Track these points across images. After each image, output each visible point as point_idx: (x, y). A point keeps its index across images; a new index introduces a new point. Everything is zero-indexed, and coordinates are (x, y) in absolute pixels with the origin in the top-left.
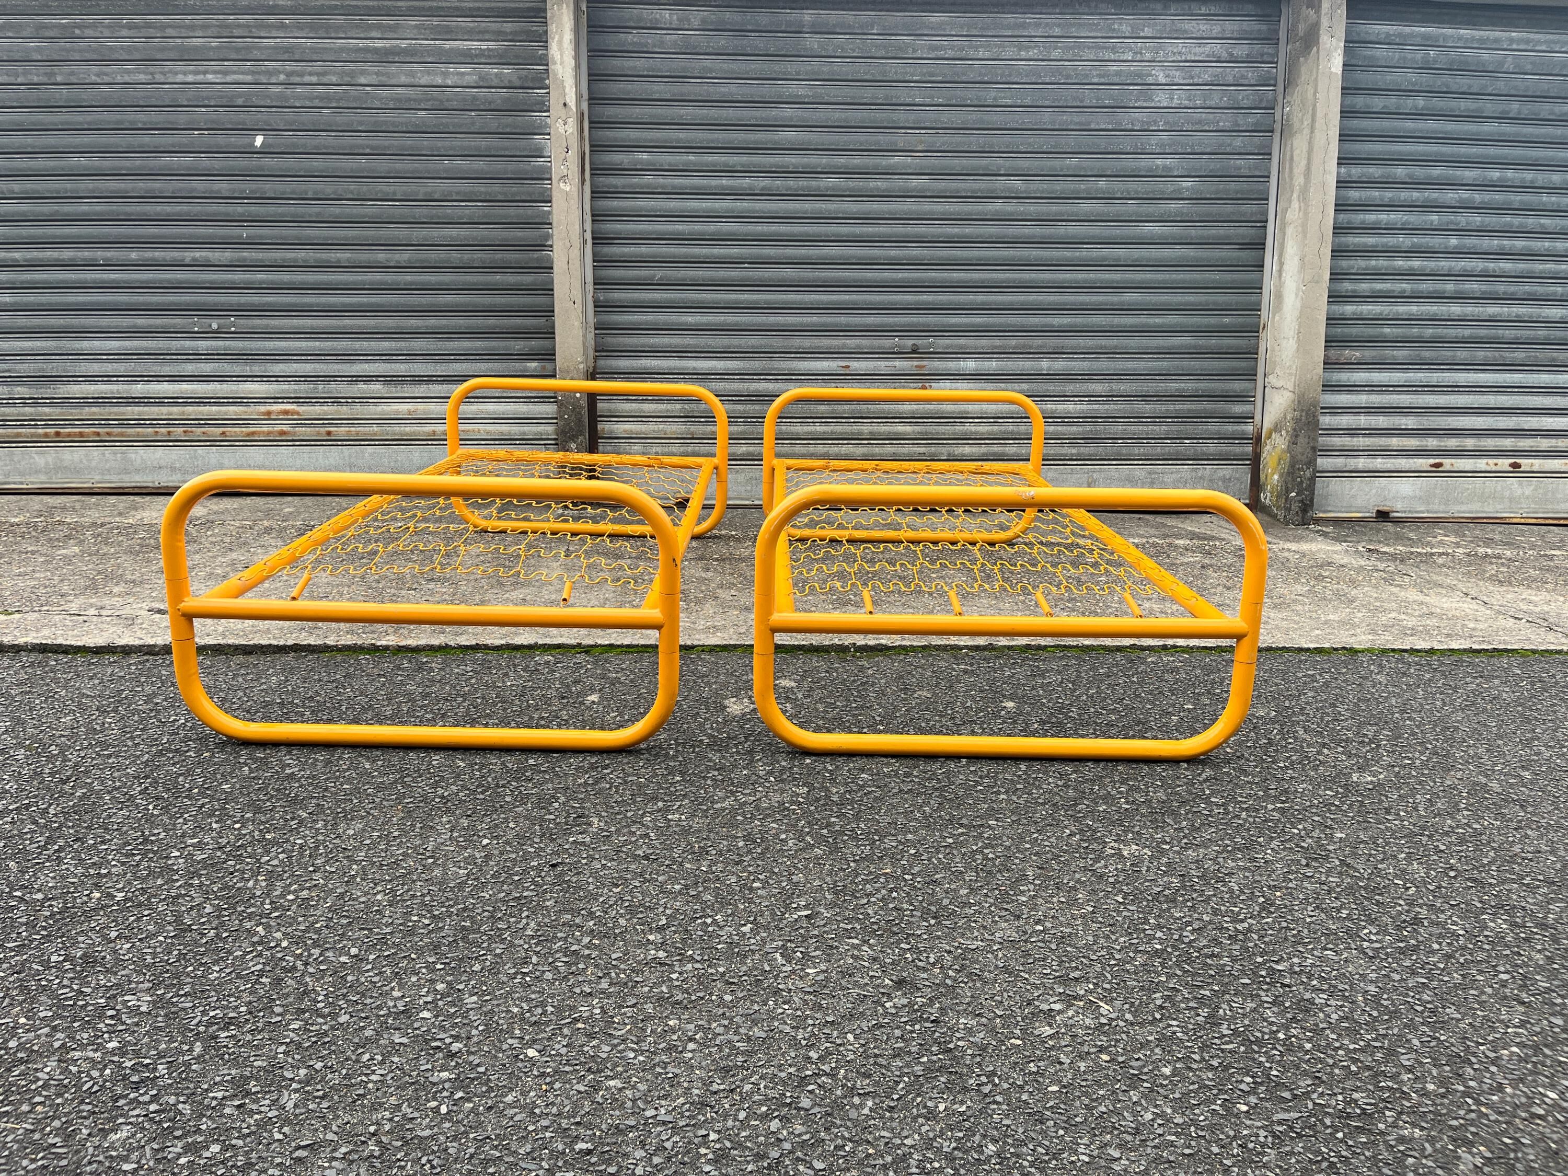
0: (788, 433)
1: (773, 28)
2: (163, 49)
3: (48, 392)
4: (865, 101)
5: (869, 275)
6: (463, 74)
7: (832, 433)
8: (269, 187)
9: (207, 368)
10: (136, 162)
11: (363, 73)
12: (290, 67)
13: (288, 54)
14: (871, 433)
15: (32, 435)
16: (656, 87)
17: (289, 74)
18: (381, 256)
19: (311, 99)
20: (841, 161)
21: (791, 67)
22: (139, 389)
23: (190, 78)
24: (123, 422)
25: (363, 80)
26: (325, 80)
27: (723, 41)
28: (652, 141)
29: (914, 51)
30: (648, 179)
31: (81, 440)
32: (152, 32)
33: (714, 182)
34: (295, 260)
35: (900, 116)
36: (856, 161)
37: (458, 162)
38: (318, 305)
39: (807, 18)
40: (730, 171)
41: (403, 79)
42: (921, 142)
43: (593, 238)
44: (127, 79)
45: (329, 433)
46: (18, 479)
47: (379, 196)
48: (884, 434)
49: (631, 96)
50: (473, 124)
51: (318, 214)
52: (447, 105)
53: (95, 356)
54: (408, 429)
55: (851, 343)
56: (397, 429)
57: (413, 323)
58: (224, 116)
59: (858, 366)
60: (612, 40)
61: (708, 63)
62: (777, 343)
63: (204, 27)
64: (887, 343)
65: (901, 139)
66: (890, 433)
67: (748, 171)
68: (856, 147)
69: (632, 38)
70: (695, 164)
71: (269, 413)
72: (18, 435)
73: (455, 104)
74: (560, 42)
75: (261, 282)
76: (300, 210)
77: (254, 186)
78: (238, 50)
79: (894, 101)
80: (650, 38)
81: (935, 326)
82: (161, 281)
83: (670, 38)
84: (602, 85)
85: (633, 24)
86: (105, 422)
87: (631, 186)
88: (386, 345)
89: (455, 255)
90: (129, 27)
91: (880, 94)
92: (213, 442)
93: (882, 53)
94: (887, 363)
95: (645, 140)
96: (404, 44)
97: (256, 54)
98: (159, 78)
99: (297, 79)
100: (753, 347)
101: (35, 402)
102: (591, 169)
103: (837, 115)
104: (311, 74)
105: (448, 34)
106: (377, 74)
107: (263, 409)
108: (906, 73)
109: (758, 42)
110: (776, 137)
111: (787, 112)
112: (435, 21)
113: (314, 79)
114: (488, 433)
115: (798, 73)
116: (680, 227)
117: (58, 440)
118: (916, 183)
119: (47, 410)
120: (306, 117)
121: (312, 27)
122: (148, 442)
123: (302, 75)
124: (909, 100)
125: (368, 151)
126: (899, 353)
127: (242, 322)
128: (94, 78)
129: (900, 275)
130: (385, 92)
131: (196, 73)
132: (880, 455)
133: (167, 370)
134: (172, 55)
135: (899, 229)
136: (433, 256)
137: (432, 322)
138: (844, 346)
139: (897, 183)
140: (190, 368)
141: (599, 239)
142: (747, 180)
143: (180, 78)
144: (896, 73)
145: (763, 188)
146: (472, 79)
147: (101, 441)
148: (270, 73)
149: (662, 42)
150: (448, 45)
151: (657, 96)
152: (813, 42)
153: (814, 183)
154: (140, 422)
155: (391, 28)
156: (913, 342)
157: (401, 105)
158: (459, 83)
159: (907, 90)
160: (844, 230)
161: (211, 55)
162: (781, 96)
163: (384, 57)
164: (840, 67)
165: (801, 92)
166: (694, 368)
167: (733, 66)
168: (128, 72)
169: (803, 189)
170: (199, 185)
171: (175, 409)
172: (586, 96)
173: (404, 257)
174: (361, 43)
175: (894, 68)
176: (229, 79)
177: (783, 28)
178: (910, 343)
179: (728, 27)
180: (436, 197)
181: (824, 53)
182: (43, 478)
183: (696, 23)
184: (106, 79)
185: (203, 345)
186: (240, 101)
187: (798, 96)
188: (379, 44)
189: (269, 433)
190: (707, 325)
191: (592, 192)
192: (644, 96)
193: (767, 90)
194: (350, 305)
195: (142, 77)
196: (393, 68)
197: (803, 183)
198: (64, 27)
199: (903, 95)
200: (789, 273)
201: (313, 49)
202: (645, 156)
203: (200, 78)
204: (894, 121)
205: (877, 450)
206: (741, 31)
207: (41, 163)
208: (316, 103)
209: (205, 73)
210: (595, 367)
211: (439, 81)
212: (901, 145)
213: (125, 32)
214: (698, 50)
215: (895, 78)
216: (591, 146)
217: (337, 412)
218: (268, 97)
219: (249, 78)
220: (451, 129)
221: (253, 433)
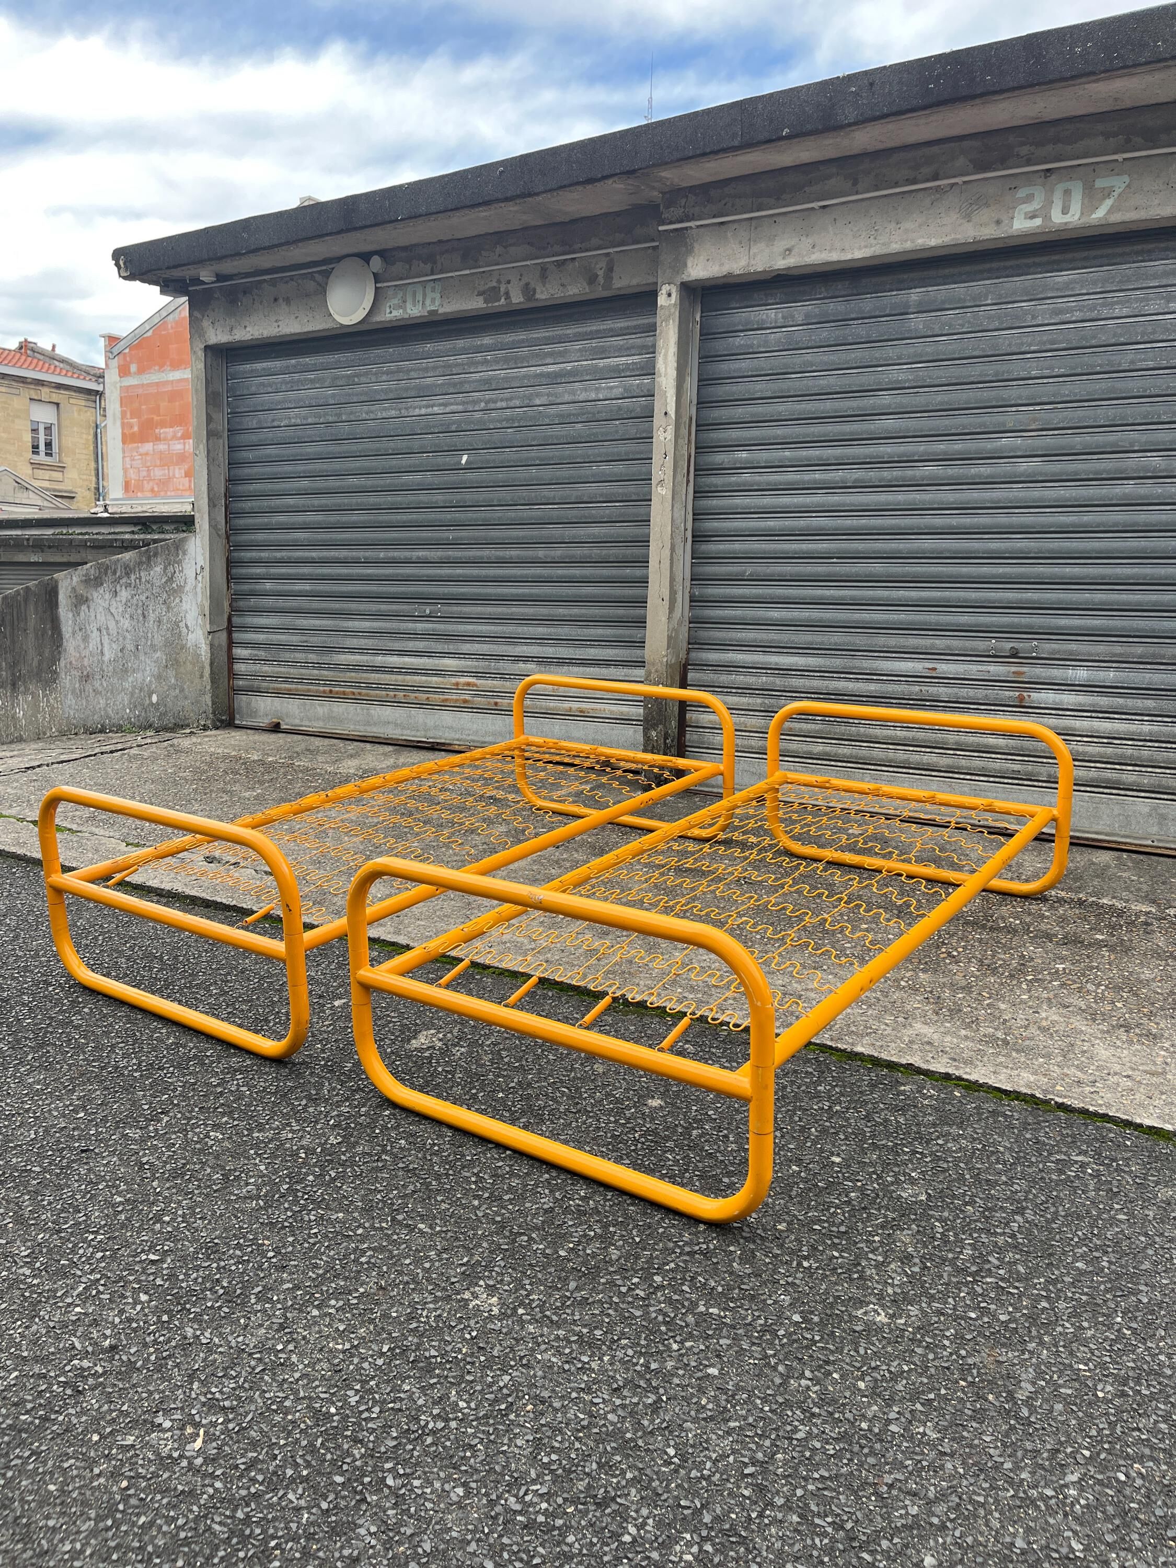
0: (867, 736)
1: (877, 313)
2: (407, 389)
3: (326, 659)
4: (972, 379)
5: (965, 570)
6: (611, 388)
7: (913, 739)
8: (468, 496)
9: (420, 645)
10: (388, 480)
11: (538, 395)
12: (489, 395)
13: (488, 385)
14: (957, 743)
15: (317, 691)
16: (758, 387)
17: (487, 402)
18: (541, 553)
19: (500, 421)
20: (941, 447)
21: (890, 352)
22: (379, 660)
23: (423, 411)
24: (369, 686)
25: (538, 402)
26: (512, 404)
27: (825, 333)
28: (750, 439)
29: (1034, 317)
30: (746, 477)
31: (343, 697)
32: (401, 376)
33: (807, 477)
34: (482, 557)
35: (1013, 393)
36: (958, 447)
37: (604, 467)
38: (495, 595)
39: (914, 297)
40: (824, 464)
41: (567, 398)
42: (1035, 420)
43: (693, 536)
44: (384, 415)
45: (496, 704)
46: (307, 723)
47: (544, 501)
48: (972, 745)
49: (736, 397)
50: (617, 432)
51: (499, 518)
52: (598, 417)
53: (355, 633)
54: (552, 705)
55: (940, 643)
56: (543, 704)
57: (562, 611)
58: (444, 440)
59: (944, 668)
60: (720, 346)
61: (809, 357)
62: (860, 640)
63: (435, 368)
64: (980, 645)
65: (1010, 419)
66: (978, 745)
67: (840, 463)
68: (959, 431)
69: (739, 341)
70: (790, 460)
71: (457, 684)
72: (309, 690)
73: (603, 415)
74: (666, 355)
75: (459, 576)
76: (488, 515)
77: (459, 497)
78: (455, 385)
79: (1006, 376)
80: (754, 339)
81: (1040, 627)
82: (397, 575)
83: (774, 337)
84: (711, 389)
85: (740, 328)
86: (357, 684)
87: (730, 484)
88: (541, 631)
89: (596, 551)
90: (387, 373)
91: (989, 370)
92: (421, 705)
93: (996, 324)
94: (980, 668)
95: (745, 439)
96: (569, 366)
97: (467, 387)
98: (404, 413)
99: (492, 406)
100: (836, 644)
101: (319, 666)
102: (695, 470)
103: (939, 398)
104: (502, 400)
105: (603, 353)
106: (548, 395)
107: (454, 680)
108: (1022, 344)
109: (859, 330)
110: (872, 427)
111: (885, 400)
112: (594, 343)
113: (504, 404)
114: (611, 712)
115: (899, 358)
116: (771, 523)
117: (330, 696)
118: (1025, 466)
119: (325, 673)
120: (497, 436)
121: (506, 360)
122: (382, 702)
123: (495, 402)
124: (1023, 374)
125: (538, 462)
126: (994, 657)
127: (445, 608)
128: (364, 416)
129: (1001, 570)
130: (553, 410)
131: (427, 407)
132: (967, 768)
133: (397, 645)
134: (413, 394)
135: (1002, 520)
136: (578, 552)
137: (575, 611)
138: (932, 646)
139: (1003, 468)
140: (411, 645)
141: (698, 537)
142: (840, 473)
143: (417, 412)
144: (1010, 345)
145: (856, 481)
146: (618, 392)
147: (356, 699)
148: (475, 402)
149: (766, 341)
150: (602, 363)
151: (758, 395)
152: (917, 322)
153: (909, 473)
154: (379, 686)
155: (561, 354)
156: (1012, 645)
157: (565, 420)
158: (609, 396)
159: (1022, 363)
160: (938, 522)
161: (437, 391)
162: (880, 383)
163: (554, 379)
164: (946, 345)
165: (902, 377)
166: (777, 664)
167: (833, 357)
168: (385, 409)
169: (896, 479)
170: (423, 497)
171: (400, 677)
172: (695, 402)
173: (558, 552)
174: (539, 370)
175: (1006, 339)
176: (448, 410)
177: (887, 312)
178: (1008, 645)
179: (832, 318)
180: (585, 499)
181: (930, 333)
182: (321, 724)
183: (800, 319)
184: (372, 416)
185: (420, 627)
186: (453, 428)
187: (898, 381)
188: (551, 369)
189: (457, 701)
190: (791, 620)
191: (695, 492)
192: (747, 396)
193: (866, 379)
194: (517, 595)
195: (393, 413)
196: (560, 389)
197: (897, 473)
198: (348, 377)
199: (1016, 368)
200: (878, 568)
201: (505, 379)
202: (744, 455)
203: (429, 410)
204: (1003, 399)
205: (963, 762)
206: (845, 320)
207: (333, 483)
208: (505, 424)
209: (432, 406)
210: (687, 659)
211: (593, 396)
212: (1010, 426)
213: (384, 378)
214: (800, 345)
215: (1009, 351)
216: (696, 448)
217: (503, 686)
218: (473, 422)
219: (460, 408)
220: (600, 438)
221: (446, 700)
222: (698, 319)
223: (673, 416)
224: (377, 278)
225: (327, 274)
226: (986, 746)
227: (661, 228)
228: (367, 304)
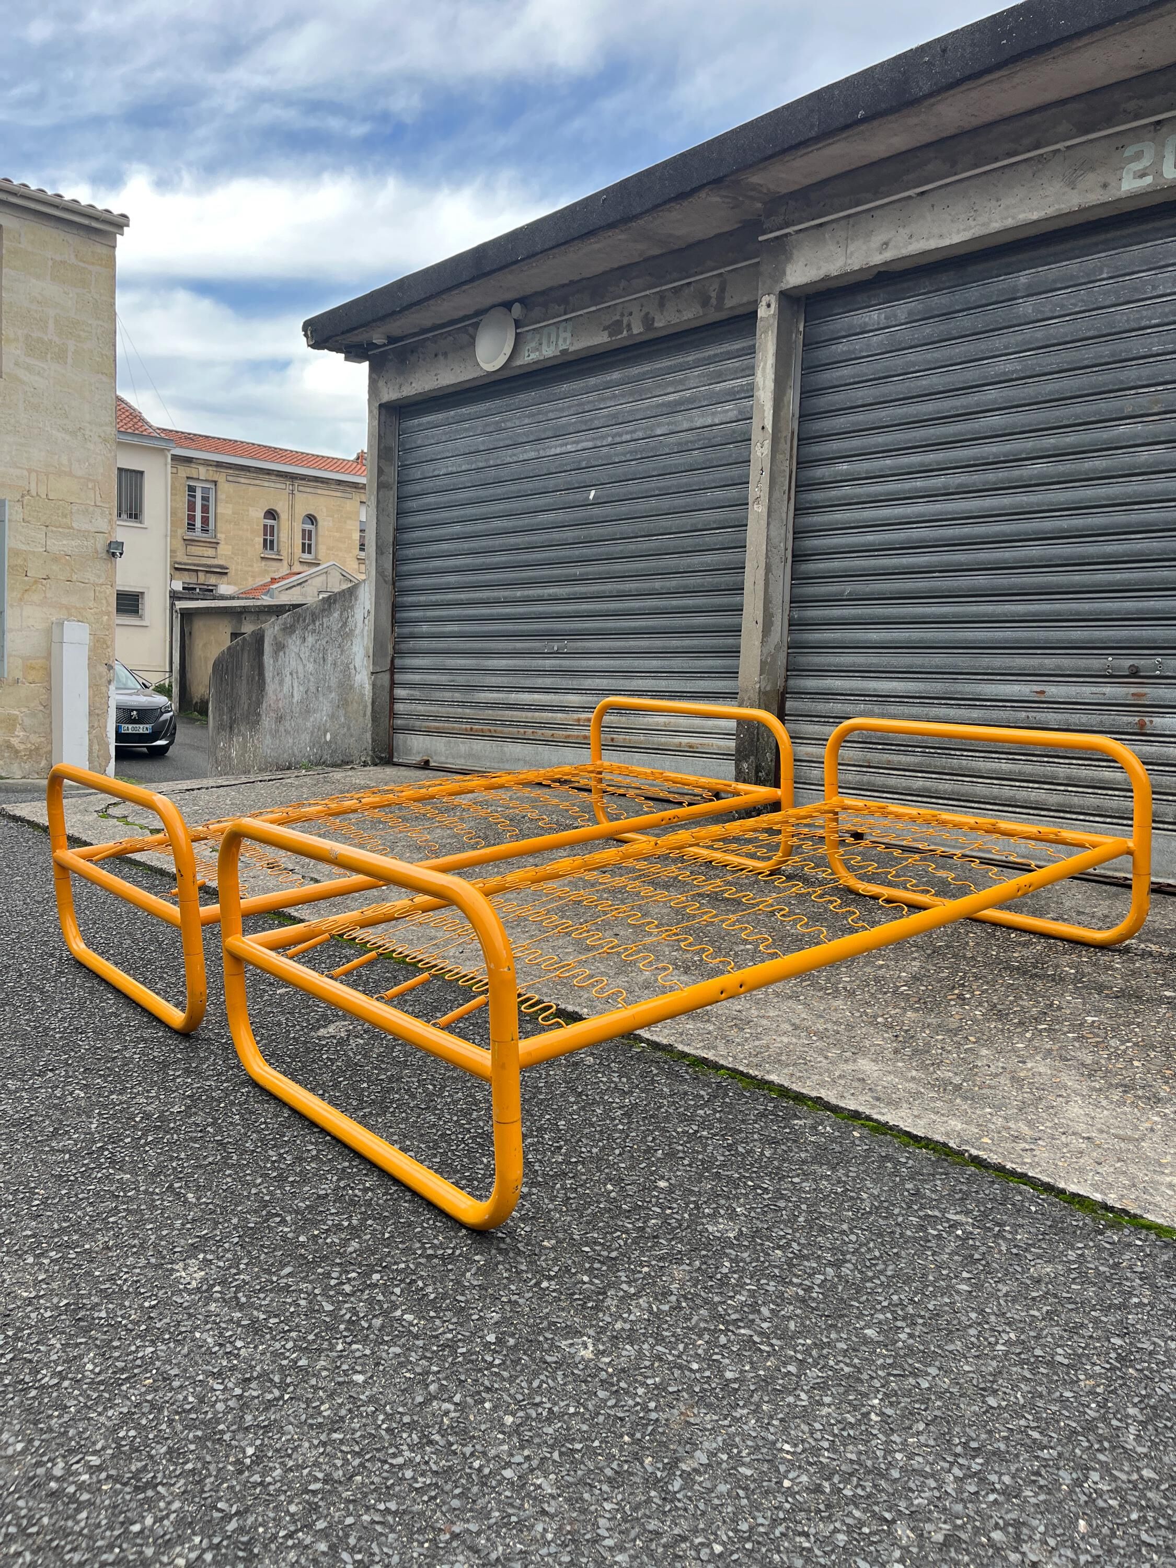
0: (969, 770)
1: (984, 302)
2: (545, 430)
3: (469, 697)
4: (1086, 363)
5: (1077, 578)
6: (728, 411)
7: (1020, 773)
8: (595, 531)
9: (548, 682)
10: (526, 521)
11: (659, 425)
12: (615, 430)
13: (617, 421)
14: (1068, 778)
15: (460, 729)
16: (860, 393)
17: (613, 436)
18: (657, 585)
19: (624, 454)
20: (1050, 442)
21: (997, 343)
22: (513, 697)
23: (558, 451)
24: (503, 723)
25: (659, 432)
26: (635, 436)
27: (928, 330)
28: (852, 449)
29: (1154, 288)
30: (847, 490)
31: (482, 735)
32: (541, 418)
33: (908, 485)
34: (604, 592)
35: (1131, 374)
36: (1070, 439)
37: (719, 493)
38: (615, 629)
39: (1023, 280)
40: (926, 471)
41: (686, 425)
42: (1157, 402)
43: (793, 556)
44: (526, 457)
45: (612, 740)
46: (450, 760)
47: (661, 531)
48: (1085, 780)
49: (838, 407)
50: (730, 456)
51: (621, 551)
52: (714, 442)
53: (494, 671)
54: (663, 740)
55: (1050, 663)
56: (656, 739)
57: (675, 643)
58: (575, 478)
59: (1054, 691)
60: (823, 354)
61: (912, 357)
62: (962, 661)
63: (569, 407)
64: (1096, 663)
65: (1128, 404)
66: (1093, 779)
67: (942, 469)
68: (1071, 422)
69: (841, 348)
70: (890, 468)
71: (579, 720)
72: (453, 728)
73: (718, 440)
74: (764, 369)
75: (585, 611)
76: (612, 549)
77: (585, 532)
78: (586, 422)
79: (1124, 356)
80: (856, 345)
81: (1165, 641)
82: (531, 613)
83: (876, 340)
84: (814, 401)
85: (844, 333)
86: (493, 721)
87: (830, 499)
88: (654, 664)
89: (709, 579)
90: (528, 416)
91: (1104, 350)
92: (546, 742)
93: (1113, 299)
94: (1094, 689)
95: (846, 450)
96: (687, 394)
97: (597, 423)
98: (542, 453)
99: (618, 439)
100: (937, 667)
101: (463, 704)
102: (797, 486)
103: (1050, 387)
104: (627, 433)
105: (720, 377)
106: (668, 424)
107: (576, 716)
108: (1142, 318)
109: (965, 322)
110: (976, 425)
111: (992, 395)
112: (712, 368)
113: (628, 437)
114: (719, 747)
115: (1006, 348)
116: (870, 538)
117: (471, 734)
118: (1145, 456)
119: (468, 711)
120: (621, 470)
121: (631, 393)
122: (514, 739)
123: (620, 435)
124: (1143, 351)
125: (657, 492)
126: (1111, 677)
127: (571, 644)
128: (509, 460)
129: (1118, 576)
130: (672, 439)
131: (561, 445)
132: (1080, 806)
133: (528, 682)
134: (549, 434)
135: (1120, 518)
136: (693, 581)
137: (687, 642)
138: (1041, 666)
139: (1123, 459)
140: (540, 682)
141: (798, 557)
142: (943, 479)
143: (553, 452)
144: (1128, 321)
145: (959, 486)
146: (733, 415)
147: (492, 737)
148: (603, 437)
149: (868, 345)
150: (718, 387)
151: (860, 402)
152: (1026, 307)
153: (1016, 473)
154: (512, 723)
155: (681, 382)
156: (1131, 662)
157: (683, 449)
158: (725, 420)
159: (1142, 340)
160: (1048, 525)
161: (571, 430)
162: (986, 378)
163: (673, 409)
164: (1059, 329)
165: (1009, 368)
166: (875, 690)
167: (937, 355)
168: (525, 451)
169: (1002, 482)
170: (556, 536)
171: (530, 714)
172: (797, 415)
173: (672, 583)
174: (660, 400)
175: (1124, 316)
176: (580, 447)
177: (994, 299)
178: (1127, 663)
179: (936, 313)
180: (700, 527)
181: (1040, 317)
182: (462, 761)
183: (902, 317)
184: (515, 459)
185: (548, 663)
186: (584, 464)
187: (1005, 373)
188: (671, 398)
189: (578, 737)
190: (891, 642)
191: (796, 510)
192: (849, 404)
193: (971, 375)
194: (635, 628)
195: (533, 454)
196: (679, 417)
197: (1002, 474)
198: (497, 422)
199: (1137, 346)
200: (981, 581)
201: (631, 412)
202: (845, 467)
203: (564, 449)
204: (1122, 382)
205: (1076, 800)
206: (948, 314)
207: (480, 527)
208: (629, 457)
209: (566, 444)
210: (785, 687)
211: (709, 421)
212: (1128, 410)
213: (527, 421)
214: (903, 345)
215: (1127, 327)
216: (798, 463)
217: (619, 722)
218: (600, 458)
219: (590, 444)
220: (715, 463)
221: (569, 736)
222: (801, 329)
223: (770, 431)
224: (518, 324)
225: (476, 326)
226: (1101, 781)
227: (760, 239)
228: (508, 350)
